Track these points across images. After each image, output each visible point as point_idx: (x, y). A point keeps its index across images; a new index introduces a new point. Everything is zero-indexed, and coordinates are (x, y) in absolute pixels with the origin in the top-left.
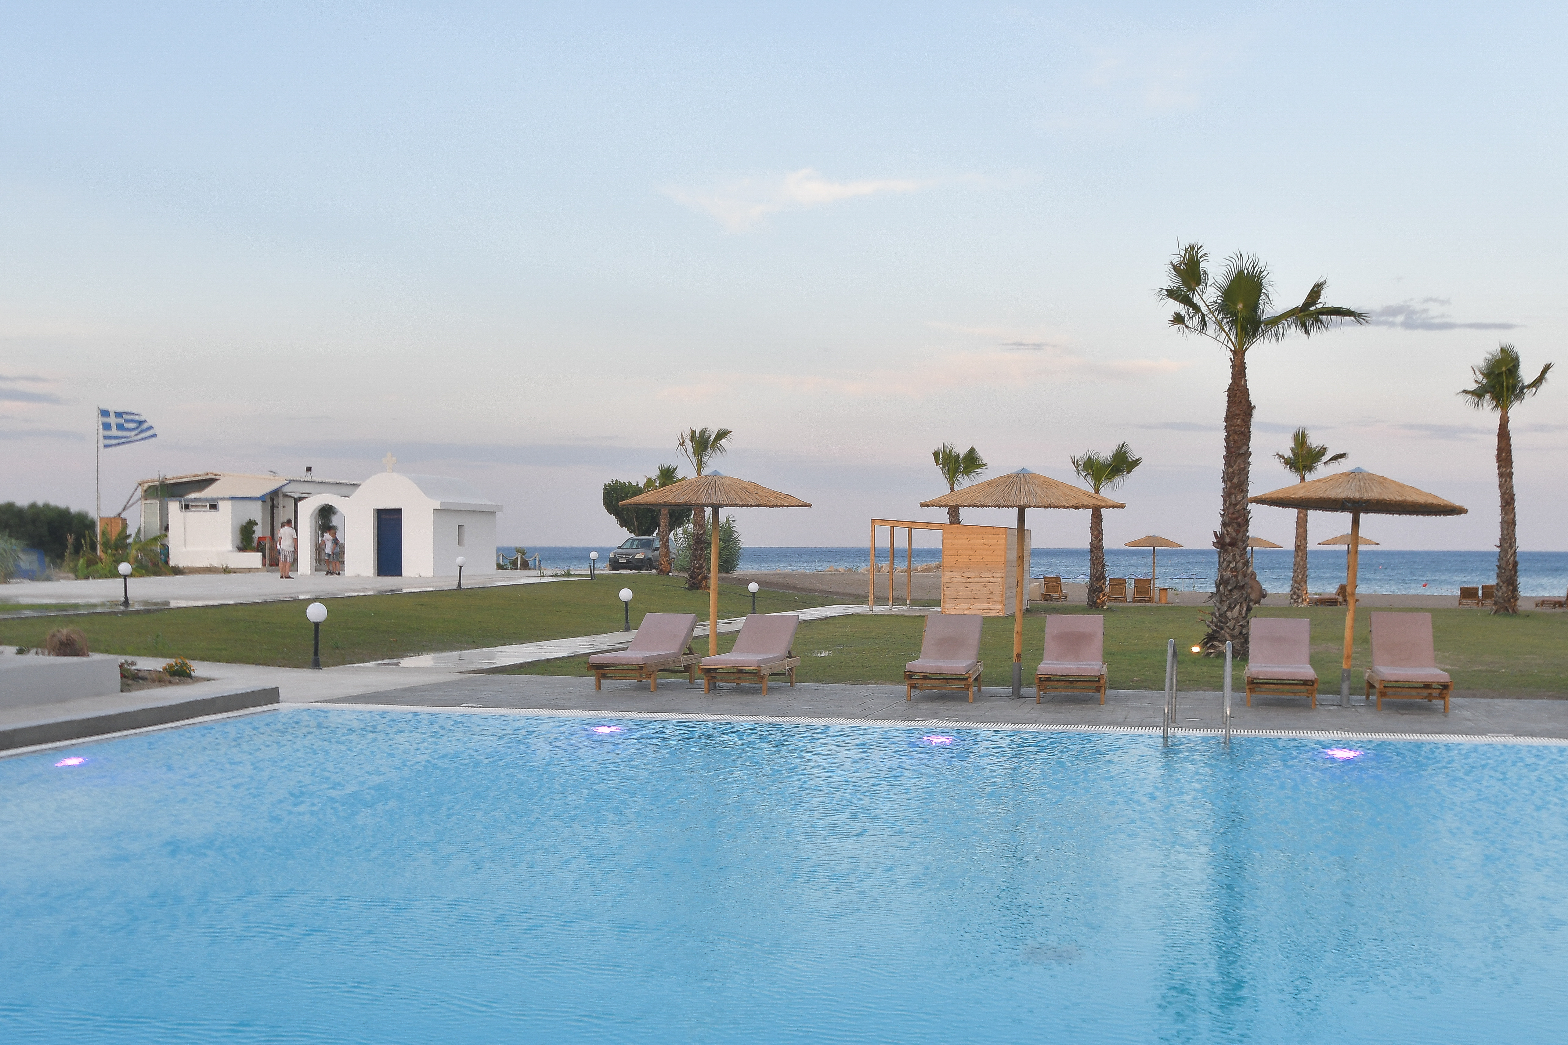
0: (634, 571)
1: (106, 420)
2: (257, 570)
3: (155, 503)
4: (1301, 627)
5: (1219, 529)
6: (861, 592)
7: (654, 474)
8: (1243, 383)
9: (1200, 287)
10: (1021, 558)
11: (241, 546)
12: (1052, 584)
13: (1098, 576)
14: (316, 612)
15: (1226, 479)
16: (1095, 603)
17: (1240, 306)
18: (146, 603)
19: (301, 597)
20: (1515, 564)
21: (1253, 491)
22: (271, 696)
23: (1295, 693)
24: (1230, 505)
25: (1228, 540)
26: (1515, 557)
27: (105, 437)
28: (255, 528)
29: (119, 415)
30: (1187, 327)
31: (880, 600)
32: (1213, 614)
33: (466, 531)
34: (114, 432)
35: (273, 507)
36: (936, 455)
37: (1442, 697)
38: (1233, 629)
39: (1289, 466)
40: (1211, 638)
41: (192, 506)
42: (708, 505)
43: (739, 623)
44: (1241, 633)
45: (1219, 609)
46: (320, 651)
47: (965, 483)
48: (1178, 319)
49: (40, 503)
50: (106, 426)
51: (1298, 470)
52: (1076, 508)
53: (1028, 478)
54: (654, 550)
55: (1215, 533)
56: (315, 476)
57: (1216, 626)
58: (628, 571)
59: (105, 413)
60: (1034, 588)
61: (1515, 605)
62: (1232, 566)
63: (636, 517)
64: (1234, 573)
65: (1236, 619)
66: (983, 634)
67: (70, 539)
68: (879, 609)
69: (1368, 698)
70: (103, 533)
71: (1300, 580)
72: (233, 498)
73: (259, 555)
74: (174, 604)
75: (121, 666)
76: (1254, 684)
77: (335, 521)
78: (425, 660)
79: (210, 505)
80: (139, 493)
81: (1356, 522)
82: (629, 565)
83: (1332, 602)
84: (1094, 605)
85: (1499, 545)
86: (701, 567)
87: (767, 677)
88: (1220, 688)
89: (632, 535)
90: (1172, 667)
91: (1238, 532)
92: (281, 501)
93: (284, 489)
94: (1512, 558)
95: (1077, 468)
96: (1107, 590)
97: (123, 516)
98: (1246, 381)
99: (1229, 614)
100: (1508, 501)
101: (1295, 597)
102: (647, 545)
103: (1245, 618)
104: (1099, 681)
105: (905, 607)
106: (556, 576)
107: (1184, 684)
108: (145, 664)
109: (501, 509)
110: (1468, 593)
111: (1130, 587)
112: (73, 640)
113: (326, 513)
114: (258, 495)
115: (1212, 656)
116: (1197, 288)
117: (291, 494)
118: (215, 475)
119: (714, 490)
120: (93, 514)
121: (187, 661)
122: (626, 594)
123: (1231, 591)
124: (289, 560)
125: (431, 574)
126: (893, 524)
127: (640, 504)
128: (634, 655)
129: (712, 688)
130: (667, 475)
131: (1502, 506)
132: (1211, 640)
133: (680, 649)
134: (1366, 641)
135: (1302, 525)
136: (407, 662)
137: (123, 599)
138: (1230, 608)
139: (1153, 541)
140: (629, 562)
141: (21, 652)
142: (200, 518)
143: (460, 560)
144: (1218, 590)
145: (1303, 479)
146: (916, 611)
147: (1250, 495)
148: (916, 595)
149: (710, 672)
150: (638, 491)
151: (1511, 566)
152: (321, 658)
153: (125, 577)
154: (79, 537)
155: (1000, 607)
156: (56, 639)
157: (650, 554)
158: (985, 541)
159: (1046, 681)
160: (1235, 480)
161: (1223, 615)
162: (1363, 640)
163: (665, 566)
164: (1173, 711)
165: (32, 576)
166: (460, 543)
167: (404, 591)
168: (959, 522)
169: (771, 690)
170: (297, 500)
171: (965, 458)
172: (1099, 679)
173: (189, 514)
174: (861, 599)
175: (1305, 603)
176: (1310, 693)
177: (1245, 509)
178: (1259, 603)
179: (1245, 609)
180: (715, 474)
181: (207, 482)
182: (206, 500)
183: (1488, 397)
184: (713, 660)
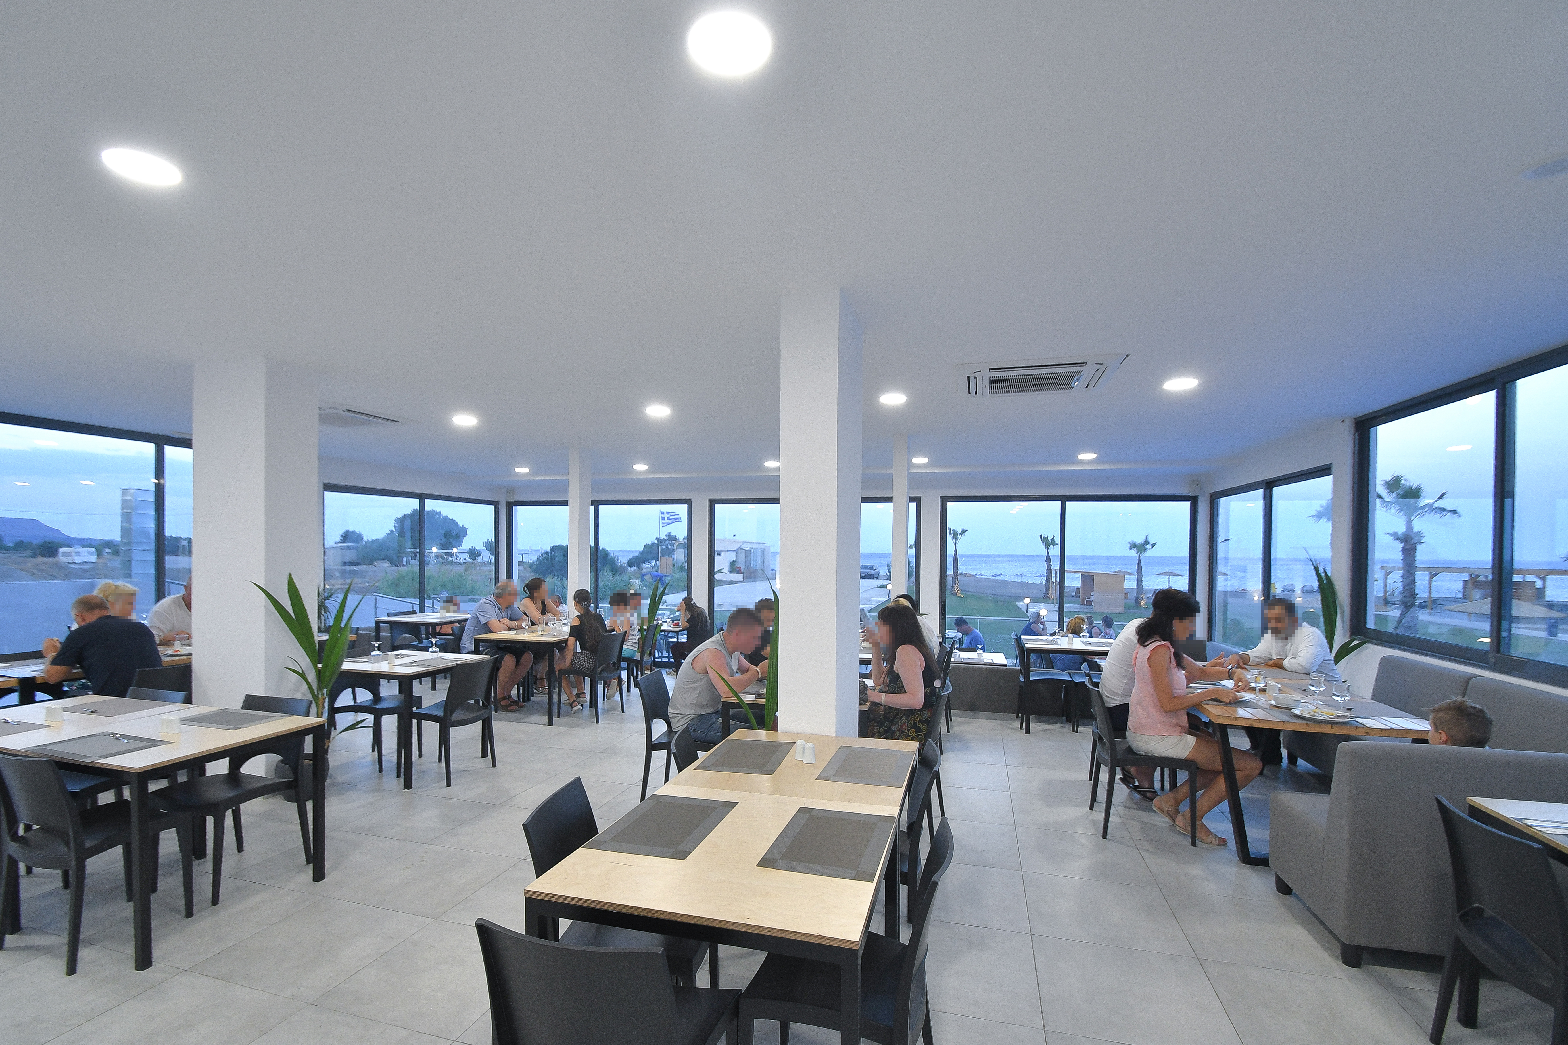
1: (663, 516)
2: (740, 582)
27: (663, 523)
34: (666, 521)
50: (663, 519)
72: (727, 551)
73: (741, 575)
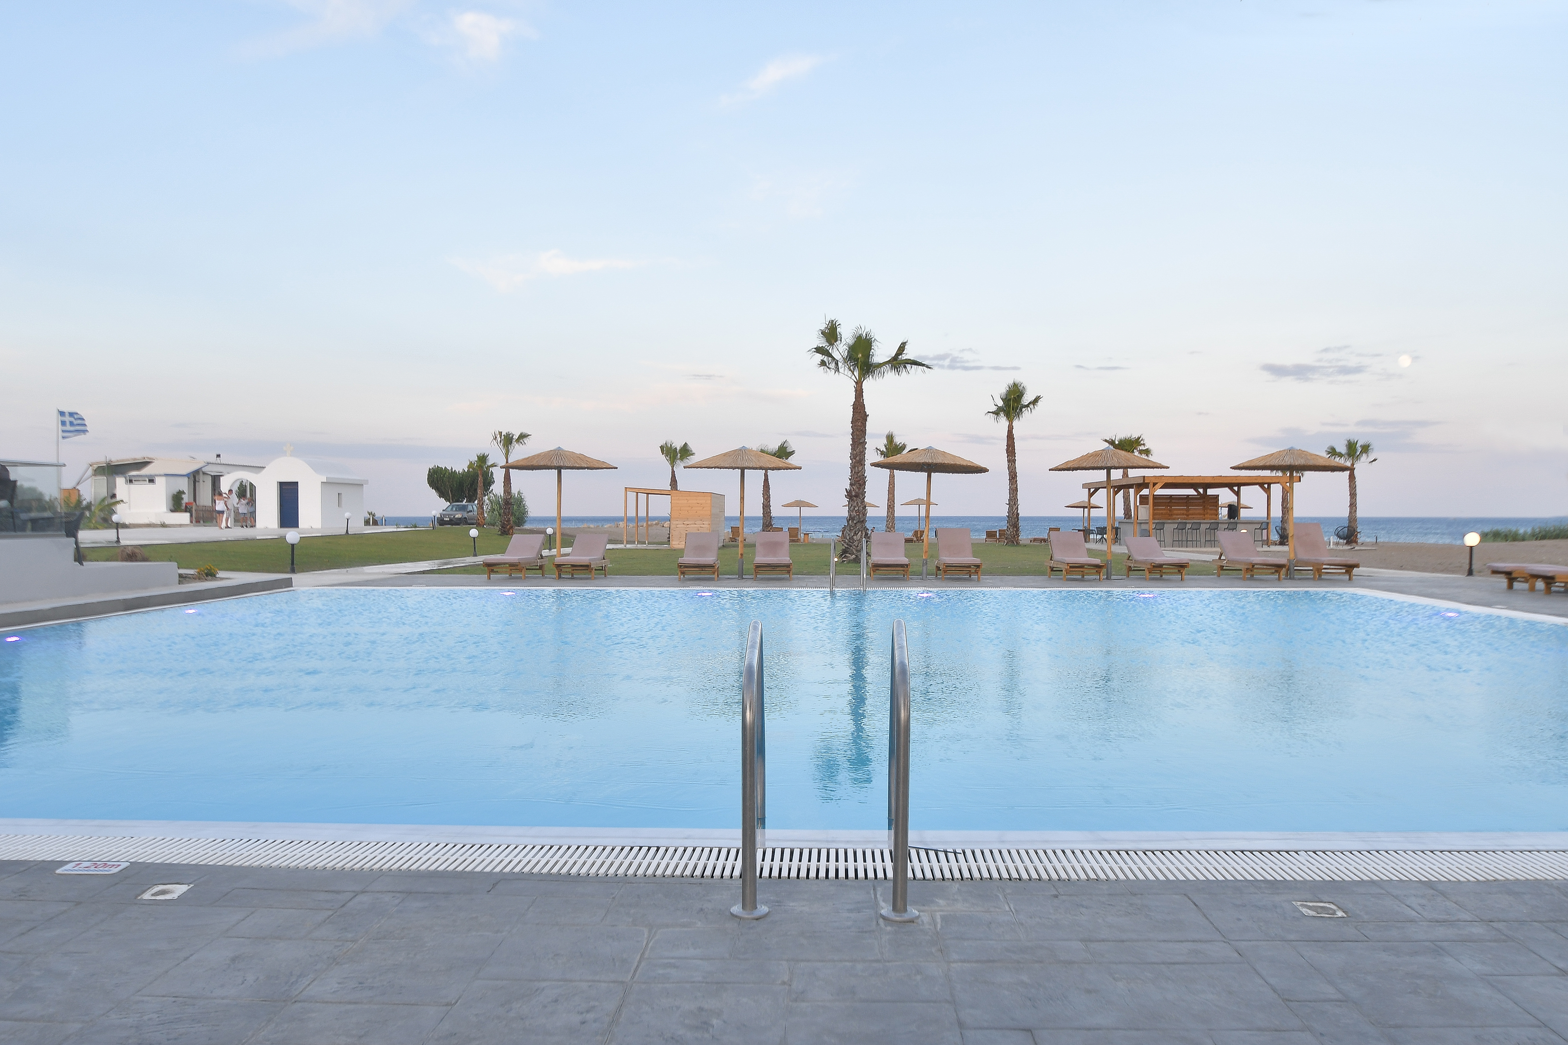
0: (456, 526)
1: (63, 419)
2: (186, 525)
3: (103, 480)
5: (848, 488)
8: (862, 401)
9: (837, 343)
11: (172, 508)
12: (736, 531)
14: (293, 538)
15: (852, 457)
17: (860, 355)
20: (1018, 519)
21: (867, 462)
23: (897, 571)
24: (855, 472)
25: (854, 494)
26: (1017, 511)
27: (63, 431)
28: (183, 496)
29: (71, 414)
30: (828, 368)
31: (629, 541)
32: (845, 538)
33: (343, 497)
34: (68, 428)
35: (195, 482)
36: (662, 447)
37: (976, 572)
38: (857, 546)
39: (883, 456)
40: (844, 552)
41: (135, 480)
45: (849, 535)
46: (295, 563)
47: (680, 463)
48: (823, 363)
50: (63, 423)
53: (745, 452)
54: (469, 512)
55: (846, 489)
56: (223, 460)
57: (847, 545)
58: (452, 526)
59: (62, 414)
61: (1018, 540)
62: (856, 509)
63: (451, 491)
64: (858, 514)
65: (859, 540)
68: (629, 546)
69: (937, 575)
72: (166, 475)
73: (188, 515)
76: (877, 568)
79: (149, 480)
80: (90, 472)
81: (929, 480)
82: (455, 522)
85: (1008, 503)
87: (594, 569)
89: (451, 503)
91: (859, 489)
92: (201, 477)
93: (206, 470)
94: (1016, 511)
97: (78, 487)
98: (863, 400)
99: (855, 537)
102: (461, 509)
104: (789, 567)
105: (645, 545)
106: (408, 527)
109: (367, 482)
110: (990, 535)
112: (136, 553)
114: (185, 473)
115: (845, 562)
116: (835, 343)
117: (209, 473)
118: (150, 459)
119: (560, 458)
121: (214, 568)
122: (474, 533)
123: (856, 524)
125: (323, 526)
126: (635, 493)
129: (559, 577)
131: (1009, 480)
133: (537, 555)
135: (891, 487)
137: (115, 539)
138: (856, 534)
140: (451, 520)
142: (140, 490)
143: (347, 515)
144: (848, 524)
146: (653, 546)
148: (651, 539)
149: (560, 567)
151: (1015, 516)
152: (295, 568)
156: (125, 553)
157: (466, 515)
158: (698, 501)
159: (759, 567)
160: (858, 458)
161: (851, 538)
163: (479, 521)
164: (833, 582)
166: (339, 505)
167: (302, 537)
170: (213, 476)
171: (680, 450)
172: (789, 565)
173: (132, 486)
176: (905, 573)
177: (864, 475)
179: (864, 534)
181: (144, 464)
182: (146, 476)
183: (1002, 414)
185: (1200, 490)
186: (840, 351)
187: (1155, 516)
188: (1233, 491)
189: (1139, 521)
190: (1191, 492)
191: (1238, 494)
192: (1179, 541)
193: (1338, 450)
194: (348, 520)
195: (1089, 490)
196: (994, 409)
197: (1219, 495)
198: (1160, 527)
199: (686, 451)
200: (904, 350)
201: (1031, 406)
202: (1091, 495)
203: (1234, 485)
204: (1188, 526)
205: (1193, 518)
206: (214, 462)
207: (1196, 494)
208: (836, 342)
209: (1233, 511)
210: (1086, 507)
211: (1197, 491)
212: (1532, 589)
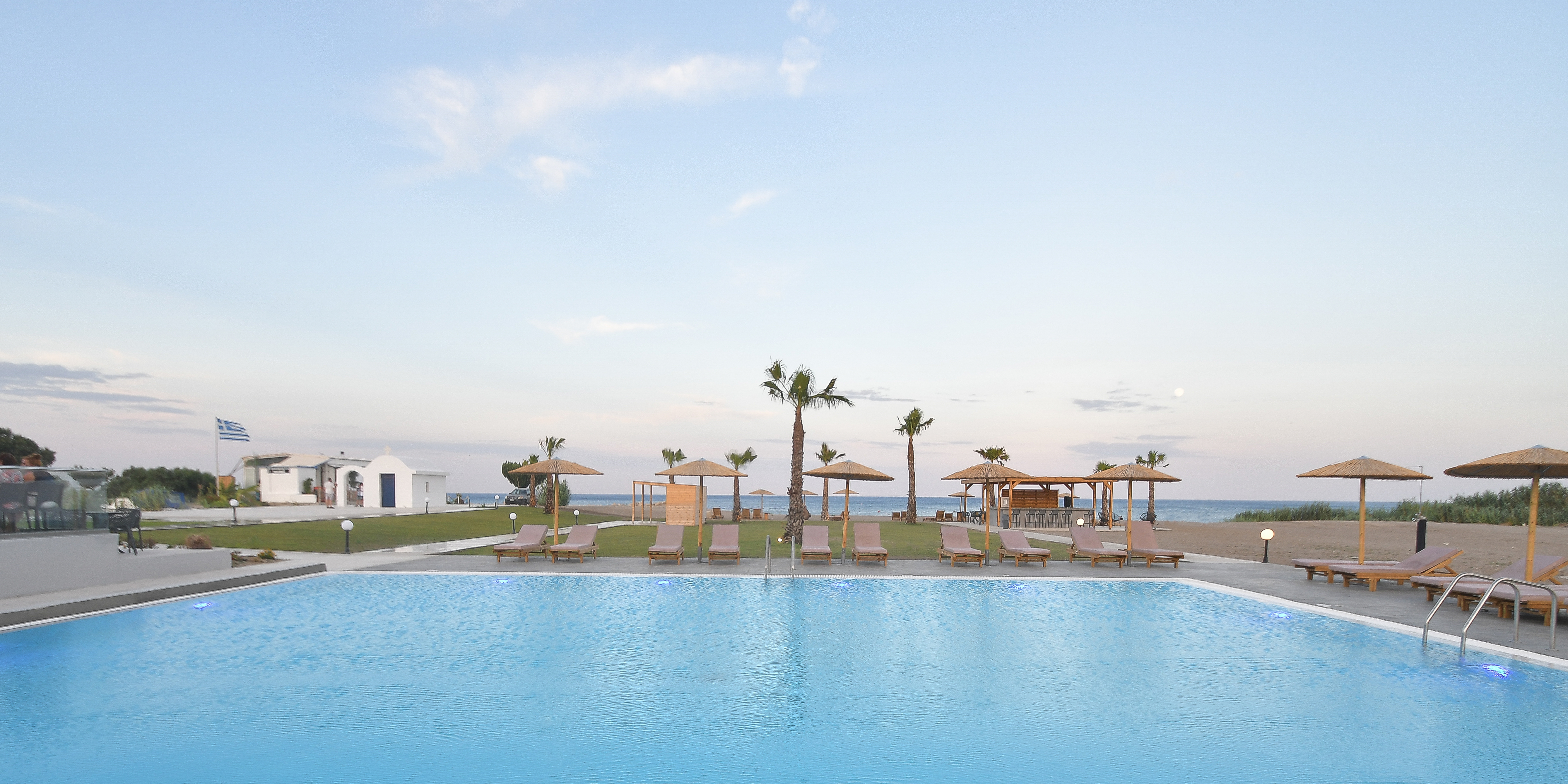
0: (518, 505)
1: (220, 424)
2: (313, 504)
3: (252, 469)
4: (825, 529)
5: (790, 487)
6: (628, 515)
7: (528, 458)
9: (782, 378)
10: (701, 499)
11: (303, 491)
12: (717, 511)
13: (737, 507)
14: (347, 525)
15: (793, 464)
16: (736, 519)
17: (800, 387)
18: (247, 521)
19: (339, 518)
20: (915, 502)
21: (805, 470)
22: (322, 568)
23: (822, 559)
24: (795, 475)
25: (794, 491)
27: (221, 433)
28: (312, 482)
29: (226, 422)
30: (776, 397)
31: (637, 519)
32: (787, 524)
33: (430, 484)
34: (226, 431)
36: (664, 452)
37: (883, 559)
38: (796, 531)
39: (820, 458)
41: (274, 470)
42: (553, 473)
43: (569, 530)
44: (799, 533)
45: (790, 522)
46: (349, 545)
47: (676, 464)
48: (771, 394)
49: (181, 468)
50: (221, 428)
51: (824, 461)
52: (726, 476)
53: (704, 462)
54: (528, 495)
55: (788, 488)
56: (346, 456)
57: (789, 529)
58: (515, 505)
59: (219, 421)
60: (708, 513)
61: (915, 520)
62: (795, 503)
63: (518, 479)
64: (797, 506)
65: (797, 526)
66: (684, 534)
67: (201, 487)
68: (637, 523)
69: (853, 560)
70: (221, 484)
71: (825, 509)
72: (298, 467)
74: (264, 521)
75: (232, 554)
76: (805, 555)
77: (358, 479)
78: (409, 549)
79: (285, 470)
80: (243, 463)
81: (848, 483)
82: (515, 502)
83: (839, 519)
84: (735, 521)
86: (551, 503)
87: (583, 555)
88: (790, 557)
89: (517, 488)
90: (769, 548)
91: (798, 488)
92: (327, 469)
93: (329, 463)
94: (914, 500)
95: (728, 459)
96: (741, 514)
97: (233, 475)
98: (801, 422)
99: (794, 524)
100: (912, 475)
101: (823, 517)
102: (524, 492)
103: (802, 525)
104: (736, 555)
105: (649, 522)
106: (478, 507)
107: (774, 556)
108: (245, 553)
109: (448, 474)
110: (896, 515)
111: (752, 513)
112: (203, 540)
113: (353, 475)
114: (313, 466)
115: (786, 543)
117: (332, 465)
118: (286, 454)
119: (556, 466)
120: (214, 474)
121: (274, 552)
122: (513, 516)
123: (795, 514)
124: (331, 499)
125: (411, 506)
126: (643, 484)
127: (521, 473)
128: (517, 545)
129: (556, 560)
130: (534, 459)
131: (909, 477)
132: (786, 535)
133: (540, 542)
134: (853, 536)
135: (826, 485)
136: (398, 550)
137: (233, 519)
138: (795, 522)
139: (762, 492)
140: (515, 500)
141: (170, 547)
142: (279, 477)
143: (427, 499)
144: (790, 514)
145: (826, 465)
146: (654, 524)
147: (803, 471)
148: (655, 516)
149: (555, 553)
150: (519, 466)
151: (913, 503)
152: (350, 549)
153: (234, 507)
154: (206, 486)
155: (693, 521)
156: (191, 540)
157: (526, 497)
158: (686, 491)
159: (713, 555)
160: (797, 465)
161: (792, 525)
162: (851, 535)
163: (533, 502)
164: (769, 567)
165: (177, 507)
166: (426, 491)
167: (397, 515)
168: (674, 483)
169: (585, 561)
170: (336, 468)
171: (676, 454)
172: (737, 553)
173: (272, 475)
174: (629, 518)
175: (828, 519)
176: (829, 558)
177: (801, 478)
178: (808, 519)
179: (801, 522)
180: (557, 458)
181: (283, 458)
182: (283, 468)
183: (905, 431)
184: (556, 547)
185: (1044, 485)
186: (785, 386)
187: (1014, 504)
188: (1068, 487)
189: (1001, 509)
190: (1038, 487)
191: (1071, 489)
192: (1030, 523)
193: (1143, 459)
194: (427, 503)
195: (966, 485)
196: (900, 427)
197: (1058, 490)
198: (1016, 513)
199: (679, 456)
200: (833, 385)
201: (926, 425)
202: (967, 488)
203: (1069, 483)
204: (1037, 512)
205: (1040, 507)
206: (340, 458)
207: (1042, 489)
208: (780, 378)
209: (1068, 501)
210: (964, 496)
211: (1043, 487)
212: (1331, 581)
